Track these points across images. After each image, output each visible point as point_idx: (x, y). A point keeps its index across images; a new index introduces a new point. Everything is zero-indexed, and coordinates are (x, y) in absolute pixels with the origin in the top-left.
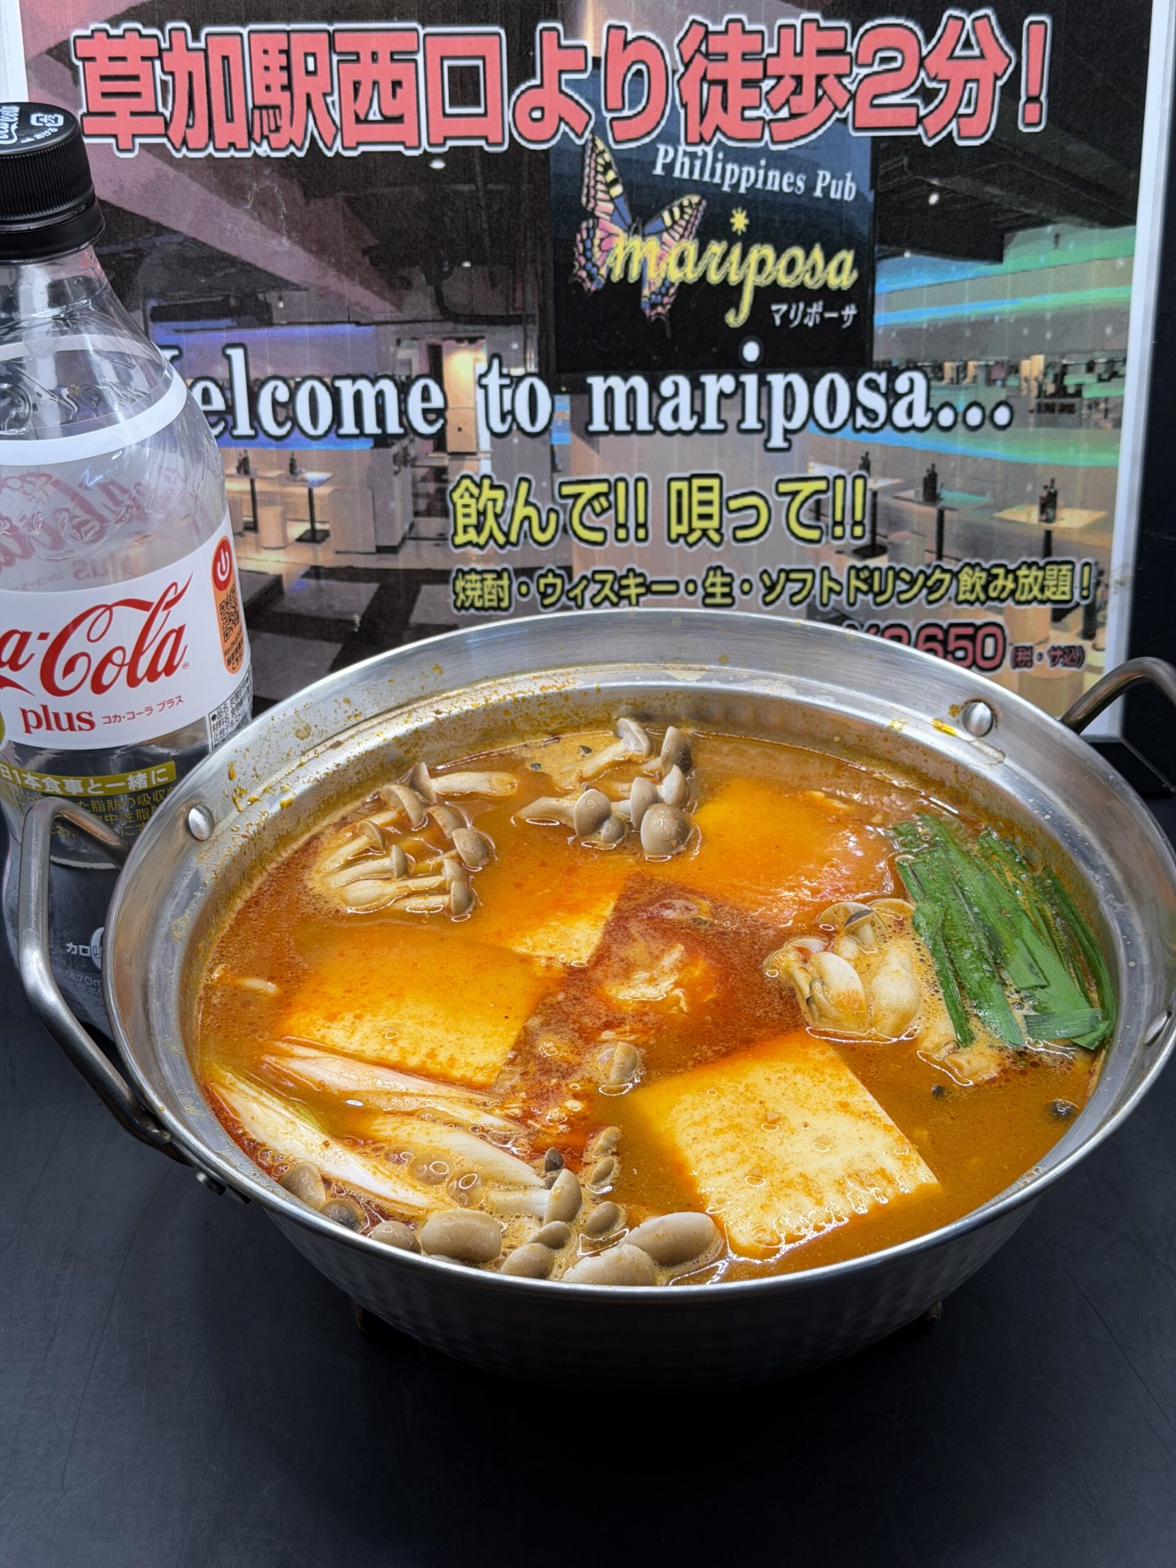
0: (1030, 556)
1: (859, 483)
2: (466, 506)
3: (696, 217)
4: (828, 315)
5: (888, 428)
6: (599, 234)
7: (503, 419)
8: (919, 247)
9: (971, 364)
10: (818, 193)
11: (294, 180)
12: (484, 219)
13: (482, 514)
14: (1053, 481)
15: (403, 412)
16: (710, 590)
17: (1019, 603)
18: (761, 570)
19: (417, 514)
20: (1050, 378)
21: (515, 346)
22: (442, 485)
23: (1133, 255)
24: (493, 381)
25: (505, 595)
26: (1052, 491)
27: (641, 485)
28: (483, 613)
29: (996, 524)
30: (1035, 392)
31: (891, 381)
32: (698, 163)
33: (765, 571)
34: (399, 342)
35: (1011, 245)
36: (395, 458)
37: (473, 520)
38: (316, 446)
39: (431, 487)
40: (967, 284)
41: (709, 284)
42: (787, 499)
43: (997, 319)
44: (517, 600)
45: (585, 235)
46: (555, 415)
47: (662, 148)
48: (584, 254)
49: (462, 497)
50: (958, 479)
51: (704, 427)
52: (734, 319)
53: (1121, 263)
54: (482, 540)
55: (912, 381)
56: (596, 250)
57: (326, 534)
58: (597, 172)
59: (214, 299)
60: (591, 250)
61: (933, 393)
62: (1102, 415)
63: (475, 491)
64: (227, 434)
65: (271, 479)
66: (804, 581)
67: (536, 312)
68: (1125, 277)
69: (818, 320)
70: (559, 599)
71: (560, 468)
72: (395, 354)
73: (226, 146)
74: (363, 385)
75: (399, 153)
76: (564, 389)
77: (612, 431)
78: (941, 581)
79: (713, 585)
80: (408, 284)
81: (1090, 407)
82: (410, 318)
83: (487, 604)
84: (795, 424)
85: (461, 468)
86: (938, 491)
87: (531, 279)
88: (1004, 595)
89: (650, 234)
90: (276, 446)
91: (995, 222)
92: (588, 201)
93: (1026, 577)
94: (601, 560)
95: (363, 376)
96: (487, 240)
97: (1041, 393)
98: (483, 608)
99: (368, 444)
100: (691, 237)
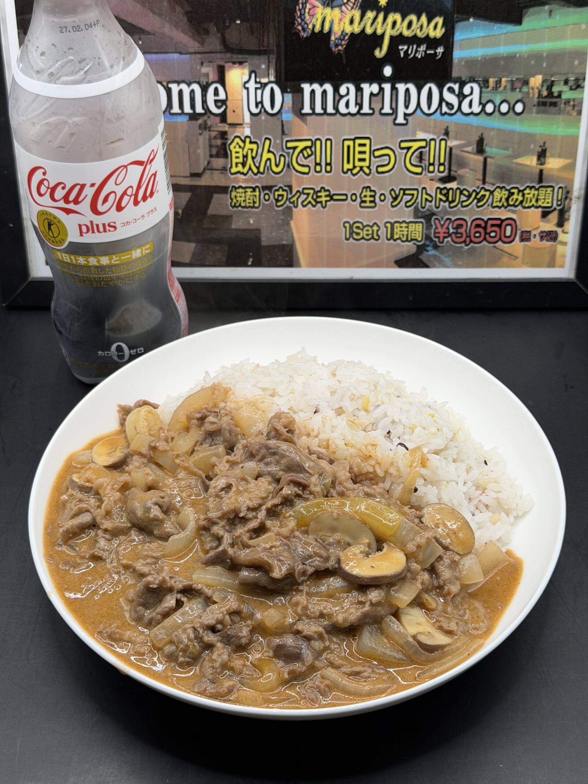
0: (532, 182)
1: (443, 143)
2: (237, 152)
4: (428, 52)
5: (459, 114)
6: (308, 6)
7: (257, 106)
8: (478, 16)
9: (504, 80)
13: (245, 157)
14: (544, 143)
15: (204, 102)
16: (364, 199)
17: (525, 208)
18: (390, 189)
19: (211, 156)
20: (545, 88)
21: (263, 67)
22: (224, 141)
24: (252, 85)
25: (257, 200)
26: (544, 148)
27: (329, 143)
28: (245, 209)
29: (514, 165)
30: (537, 95)
31: (461, 88)
33: (393, 190)
34: (202, 64)
35: (526, 16)
36: (200, 126)
37: (241, 160)
39: (219, 142)
40: (503, 36)
41: (366, 34)
42: (405, 151)
43: (518, 55)
44: (263, 203)
45: (301, 7)
46: (284, 104)
48: (300, 17)
49: (235, 147)
50: (494, 141)
51: (362, 112)
52: (379, 54)
53: (584, 26)
54: (245, 171)
55: (472, 88)
56: (307, 15)
60: (304, 15)
61: (483, 95)
62: (571, 108)
63: (242, 144)
66: (413, 195)
67: (275, 48)
68: (586, 34)
69: (423, 54)
70: (285, 203)
71: (286, 132)
72: (200, 70)
74: (183, 86)
76: (289, 90)
77: (314, 113)
78: (484, 196)
79: (365, 196)
80: (207, 32)
81: (565, 103)
82: (208, 51)
83: (248, 205)
84: (410, 110)
85: (235, 132)
86: (484, 147)
87: (272, 30)
88: (517, 203)
89: (336, 7)
91: (518, 3)
93: (529, 194)
94: (307, 182)
95: (184, 82)
96: (249, 8)
97: (540, 95)
98: (245, 207)
99: (186, 118)
100: (357, 9)
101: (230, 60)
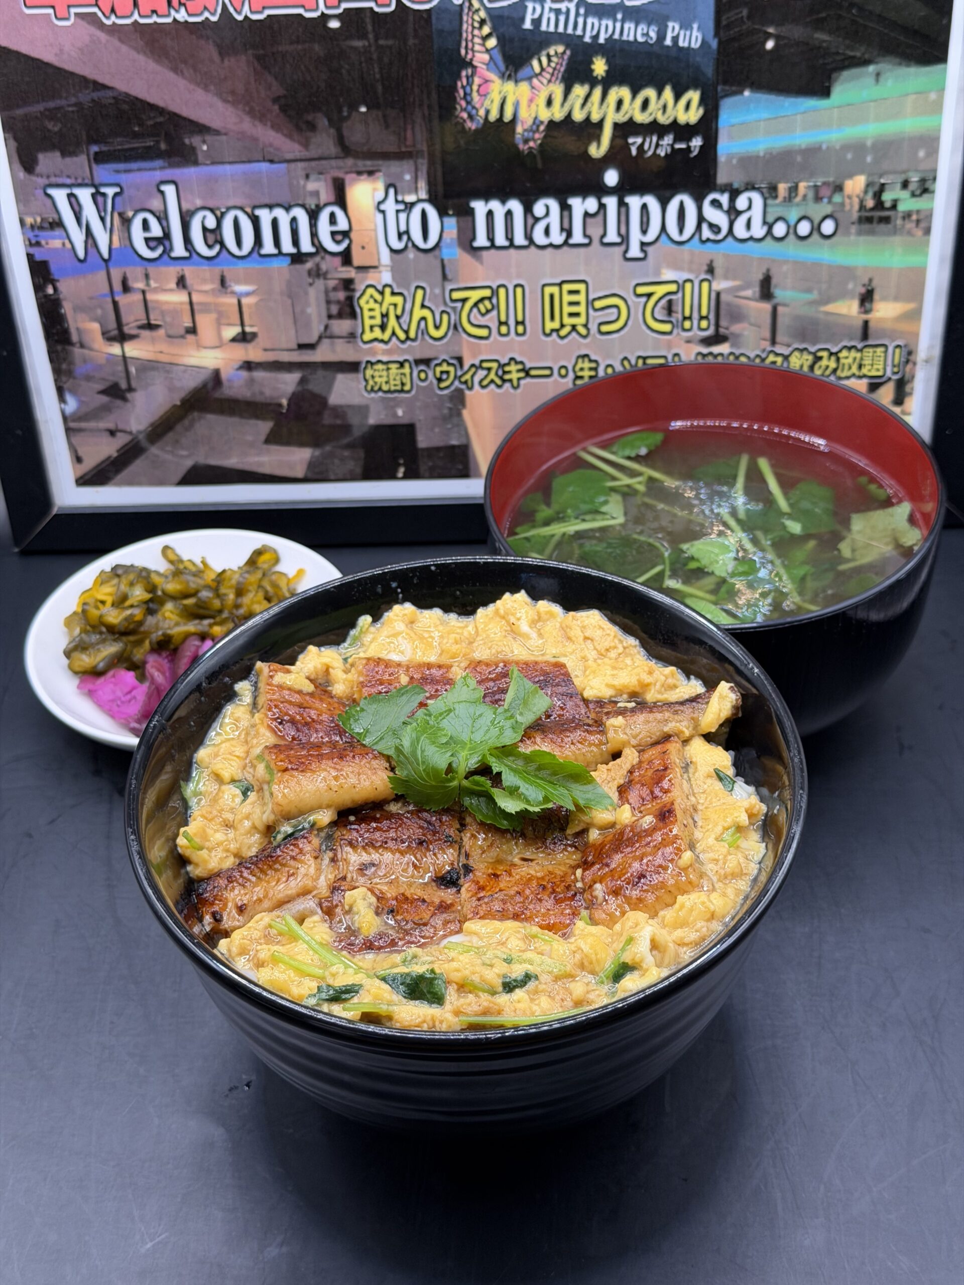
0: (851, 339)
1: (705, 285)
2: (371, 310)
3: (561, 65)
4: (677, 146)
5: (730, 239)
6: (477, 81)
7: (400, 238)
8: (757, 86)
9: (802, 186)
10: (668, 42)
11: (211, 42)
12: (377, 70)
13: (385, 316)
14: (871, 280)
15: (314, 235)
16: (580, 374)
18: (622, 357)
19: (330, 317)
20: (870, 194)
21: (408, 177)
22: (350, 294)
23: (943, 89)
24: (390, 206)
25: (407, 380)
26: (870, 288)
27: (519, 290)
28: (389, 395)
29: (821, 316)
30: (857, 207)
31: (732, 200)
32: (562, 18)
33: (625, 358)
34: (307, 176)
35: (837, 83)
36: (310, 273)
37: (378, 321)
38: (241, 265)
39: (341, 295)
40: (799, 117)
41: (573, 122)
42: (644, 299)
43: (824, 147)
44: (418, 385)
45: (465, 81)
46: (445, 235)
47: (530, 6)
48: (465, 98)
49: (367, 302)
50: (789, 280)
51: (571, 241)
52: (597, 151)
53: (933, 96)
54: (386, 336)
55: (750, 201)
56: (475, 95)
57: (254, 335)
58: (473, 27)
59: (148, 144)
60: (470, 94)
61: (769, 210)
62: (913, 225)
63: (378, 297)
64: (165, 257)
65: (206, 292)
67: (425, 148)
68: (937, 107)
69: (669, 150)
70: (452, 383)
71: (449, 276)
72: (304, 187)
73: (150, 13)
74: (279, 213)
75: (300, 15)
76: (451, 212)
77: (493, 246)
78: (774, 363)
79: (582, 369)
80: (312, 127)
81: (904, 218)
82: (316, 156)
83: (393, 388)
84: (651, 236)
85: (365, 279)
86: (772, 289)
87: (419, 120)
88: (828, 372)
89: (522, 80)
90: (209, 265)
91: (825, 64)
92: (467, 53)
93: (847, 358)
94: (488, 351)
95: (279, 205)
96: (380, 88)
97: (862, 207)
98: (389, 391)
99: (285, 262)
100: (558, 82)
101: (354, 169)
